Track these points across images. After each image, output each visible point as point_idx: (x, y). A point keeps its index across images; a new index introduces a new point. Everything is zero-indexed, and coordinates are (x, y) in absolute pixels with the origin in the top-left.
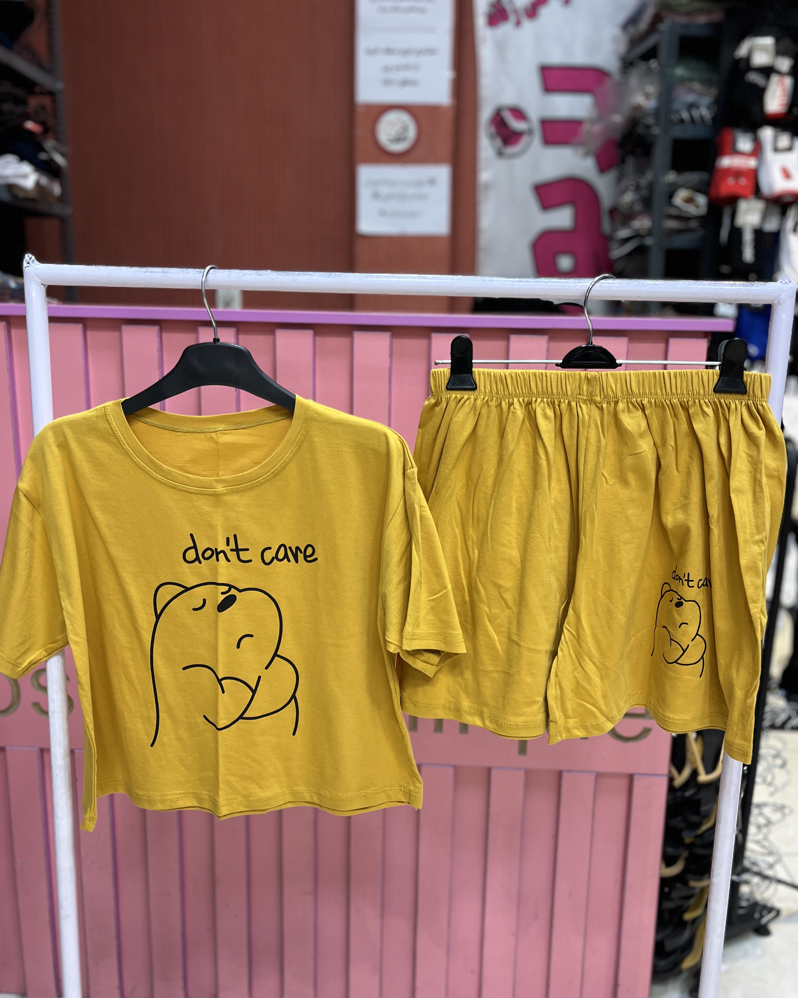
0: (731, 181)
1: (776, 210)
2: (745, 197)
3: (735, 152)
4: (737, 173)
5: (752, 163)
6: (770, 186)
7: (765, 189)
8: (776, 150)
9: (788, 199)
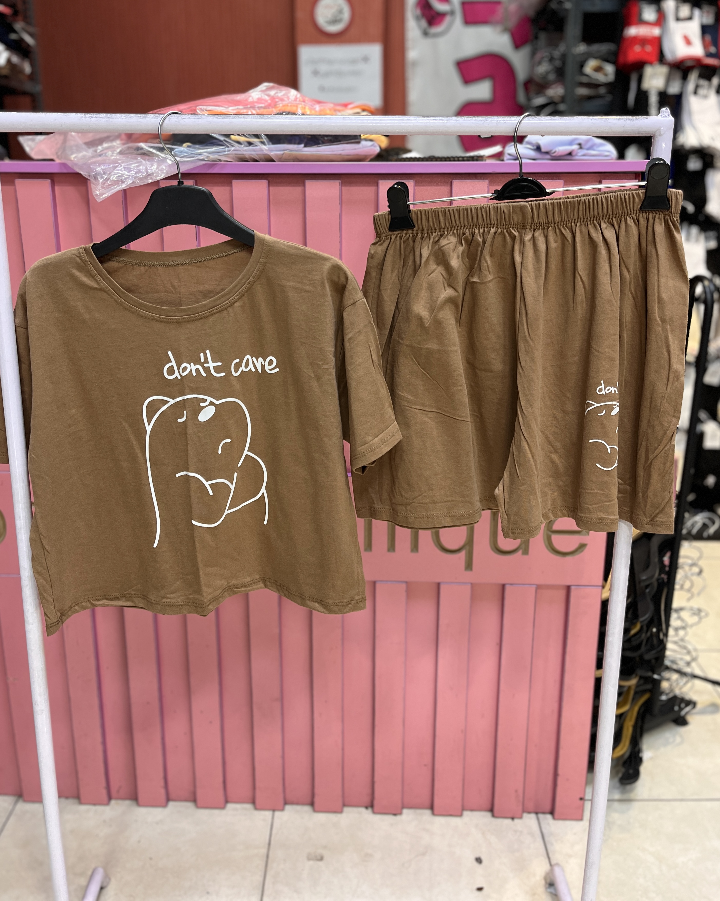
0: (637, 49)
1: (678, 75)
2: (651, 63)
3: (642, 22)
4: (643, 41)
5: (656, 31)
6: (673, 52)
7: (669, 56)
8: (678, 19)
9: (689, 64)
